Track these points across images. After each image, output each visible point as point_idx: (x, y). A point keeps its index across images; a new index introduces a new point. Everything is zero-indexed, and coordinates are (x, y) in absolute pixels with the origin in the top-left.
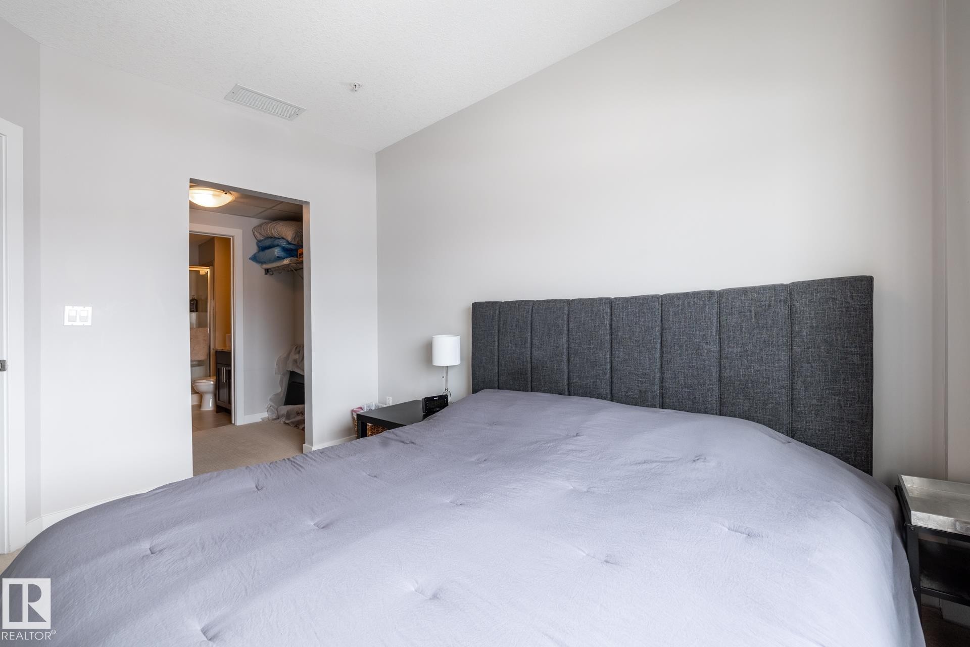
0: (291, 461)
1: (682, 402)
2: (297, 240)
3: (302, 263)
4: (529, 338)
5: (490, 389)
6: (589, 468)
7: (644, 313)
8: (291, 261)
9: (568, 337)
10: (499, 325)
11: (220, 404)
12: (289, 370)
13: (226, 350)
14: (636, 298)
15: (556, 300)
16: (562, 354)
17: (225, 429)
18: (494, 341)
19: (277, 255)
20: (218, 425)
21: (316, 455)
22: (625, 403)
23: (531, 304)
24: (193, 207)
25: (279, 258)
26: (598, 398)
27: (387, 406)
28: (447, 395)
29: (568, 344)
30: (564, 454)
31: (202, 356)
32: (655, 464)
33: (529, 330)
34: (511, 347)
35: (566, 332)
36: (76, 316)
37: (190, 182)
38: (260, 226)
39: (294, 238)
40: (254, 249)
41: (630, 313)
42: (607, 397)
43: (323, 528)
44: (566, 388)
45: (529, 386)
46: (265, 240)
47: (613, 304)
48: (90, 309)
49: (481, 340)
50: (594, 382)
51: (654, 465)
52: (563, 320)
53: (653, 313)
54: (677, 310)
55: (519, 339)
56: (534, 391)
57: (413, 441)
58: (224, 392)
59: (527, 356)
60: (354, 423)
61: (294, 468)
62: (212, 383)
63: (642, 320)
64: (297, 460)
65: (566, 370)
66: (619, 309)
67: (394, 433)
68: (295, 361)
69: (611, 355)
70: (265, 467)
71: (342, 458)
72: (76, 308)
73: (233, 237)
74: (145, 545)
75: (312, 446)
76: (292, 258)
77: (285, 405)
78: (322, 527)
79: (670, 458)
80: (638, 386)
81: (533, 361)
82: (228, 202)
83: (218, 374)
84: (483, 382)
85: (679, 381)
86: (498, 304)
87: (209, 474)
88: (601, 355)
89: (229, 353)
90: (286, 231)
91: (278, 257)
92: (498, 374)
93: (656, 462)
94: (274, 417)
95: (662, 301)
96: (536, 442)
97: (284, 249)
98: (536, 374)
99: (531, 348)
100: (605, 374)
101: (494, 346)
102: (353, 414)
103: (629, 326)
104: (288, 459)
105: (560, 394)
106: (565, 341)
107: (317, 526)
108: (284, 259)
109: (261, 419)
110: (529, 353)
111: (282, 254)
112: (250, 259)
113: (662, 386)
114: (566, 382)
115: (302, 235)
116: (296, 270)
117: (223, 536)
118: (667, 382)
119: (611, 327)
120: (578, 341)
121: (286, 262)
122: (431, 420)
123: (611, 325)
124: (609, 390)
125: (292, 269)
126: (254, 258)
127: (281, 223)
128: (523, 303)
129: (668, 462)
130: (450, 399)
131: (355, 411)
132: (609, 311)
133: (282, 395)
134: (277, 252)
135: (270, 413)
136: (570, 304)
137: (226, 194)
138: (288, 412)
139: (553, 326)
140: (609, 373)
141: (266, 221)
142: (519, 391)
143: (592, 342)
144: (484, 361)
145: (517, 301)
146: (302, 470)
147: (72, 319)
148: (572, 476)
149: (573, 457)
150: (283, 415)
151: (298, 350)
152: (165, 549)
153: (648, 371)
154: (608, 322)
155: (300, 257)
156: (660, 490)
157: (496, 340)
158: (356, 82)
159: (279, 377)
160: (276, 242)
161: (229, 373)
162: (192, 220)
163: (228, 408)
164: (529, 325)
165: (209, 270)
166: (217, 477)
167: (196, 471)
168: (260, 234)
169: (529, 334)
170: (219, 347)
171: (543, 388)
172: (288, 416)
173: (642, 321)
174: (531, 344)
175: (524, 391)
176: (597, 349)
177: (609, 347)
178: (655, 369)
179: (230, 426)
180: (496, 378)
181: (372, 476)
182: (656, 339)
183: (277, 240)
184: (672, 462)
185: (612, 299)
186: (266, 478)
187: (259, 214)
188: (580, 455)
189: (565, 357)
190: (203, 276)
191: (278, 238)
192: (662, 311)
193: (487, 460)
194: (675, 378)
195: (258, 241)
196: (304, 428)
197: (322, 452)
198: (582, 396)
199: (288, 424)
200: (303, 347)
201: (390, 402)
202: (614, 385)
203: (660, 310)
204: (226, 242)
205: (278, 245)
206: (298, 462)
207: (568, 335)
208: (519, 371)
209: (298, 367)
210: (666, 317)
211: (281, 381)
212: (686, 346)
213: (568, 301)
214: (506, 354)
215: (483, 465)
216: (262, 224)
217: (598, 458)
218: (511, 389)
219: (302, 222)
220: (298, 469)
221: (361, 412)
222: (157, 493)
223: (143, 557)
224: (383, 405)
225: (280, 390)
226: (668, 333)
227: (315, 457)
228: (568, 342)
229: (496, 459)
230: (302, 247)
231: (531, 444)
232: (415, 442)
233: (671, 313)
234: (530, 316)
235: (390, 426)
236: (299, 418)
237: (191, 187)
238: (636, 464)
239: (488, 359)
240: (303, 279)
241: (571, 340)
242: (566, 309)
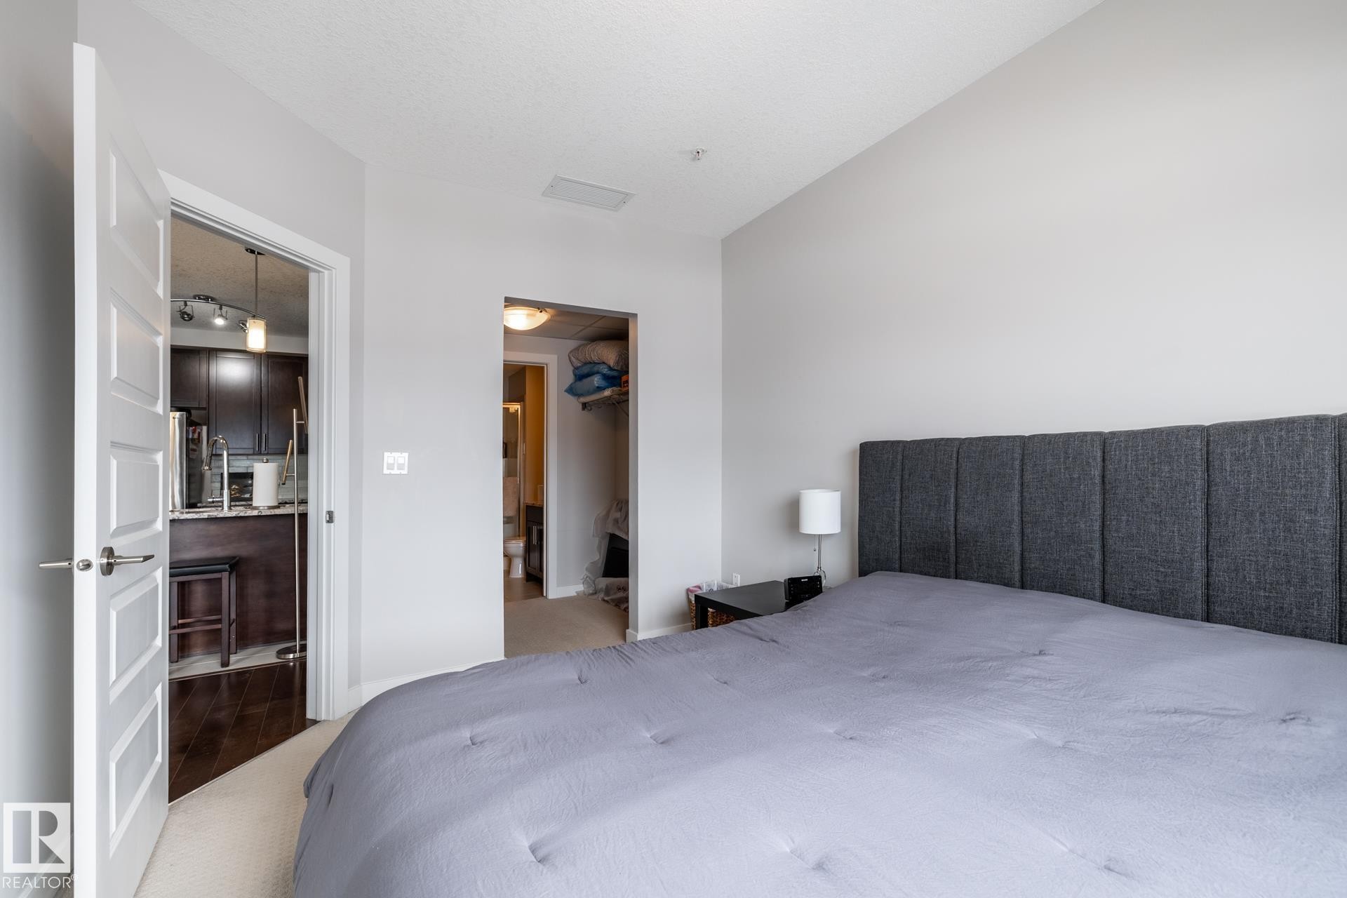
0: (618, 650)
1: (1252, 614)
2: (621, 363)
3: (627, 393)
4: (952, 495)
5: (887, 570)
6: (1066, 709)
7: (1170, 456)
8: (613, 392)
9: (1022, 496)
10: (902, 476)
11: (531, 571)
12: (609, 532)
13: (538, 504)
14: (1153, 431)
15: (1000, 437)
16: (1011, 522)
17: (536, 602)
18: (894, 500)
19: (597, 385)
20: (528, 596)
21: (647, 645)
22: (1131, 608)
23: (957, 442)
24: (507, 331)
25: (600, 389)
26: (1077, 596)
27: (734, 586)
28: (820, 577)
29: (1022, 507)
30: (1017, 681)
31: (511, 513)
32: (1198, 716)
33: (953, 483)
34: (922, 509)
35: (1017, 487)
36: (394, 464)
37: (505, 302)
38: (577, 349)
39: (617, 363)
40: (570, 379)
41: (1141, 457)
42: (1094, 595)
43: (662, 743)
44: (1017, 576)
45: (952, 569)
46: (582, 366)
47: (1106, 442)
48: (406, 455)
49: (874, 498)
50: (1069, 569)
51: (1196, 718)
52: (1012, 468)
53: (1190, 457)
54: (1241, 451)
55: (936, 497)
56: (961, 579)
57: (775, 638)
58: (535, 556)
59: (949, 523)
60: (690, 608)
61: (623, 660)
62: (522, 545)
63: (1167, 468)
64: (625, 649)
65: (1017, 548)
66: (1121, 450)
67: (747, 625)
68: (616, 521)
69: (1103, 525)
70: (587, 654)
71: (680, 652)
72: (394, 454)
73: (547, 365)
74: (466, 733)
75: (637, 632)
76: (615, 388)
77: (603, 577)
78: (660, 741)
79: (1229, 710)
80: (1158, 581)
81: (958, 531)
82: (543, 322)
83: (529, 534)
84: (876, 560)
85: (1245, 577)
86: (901, 445)
87: (526, 657)
88: (1083, 526)
89: (541, 509)
90: (607, 354)
91: (598, 387)
92: (901, 549)
93: (1199, 713)
94: (591, 592)
95: (1208, 435)
96: (969, 658)
97: (606, 377)
98: (963, 552)
99: (956, 511)
100: (1091, 557)
101: (894, 508)
102: (688, 595)
103: (1140, 479)
104: (614, 647)
105: (1006, 585)
106: (1016, 502)
107: (655, 740)
108: (604, 389)
109: (576, 592)
110: (953, 519)
111: (603, 383)
112: (565, 391)
113: (1208, 584)
114: (1017, 567)
115: (628, 358)
116: (618, 403)
117: (546, 736)
118: (1219, 576)
119: (1103, 481)
120: (1039, 502)
121: (607, 393)
122: (799, 611)
123: (1103, 477)
124: (1097, 584)
125: (615, 402)
126: (571, 391)
127: (602, 344)
128: (943, 443)
129: (1227, 717)
130: (824, 582)
131: (692, 591)
132: (1099, 454)
133: (600, 565)
134: (597, 380)
135: (586, 586)
136: (1025, 445)
137: (541, 312)
138: (607, 586)
139: (994, 478)
140: (1098, 556)
141: (584, 342)
142: (934, 576)
143: (1065, 503)
144: (878, 529)
145: (932, 440)
146: (631, 663)
147: (391, 467)
148: (1035, 718)
149: (1035, 688)
150: (601, 590)
151: (620, 506)
152: (486, 740)
153: (1177, 557)
154: (1096, 473)
155: (624, 386)
156: (1211, 763)
157: (898, 498)
158: (699, 148)
159: (597, 540)
160: (596, 369)
161: (541, 533)
162: (507, 347)
163: (539, 576)
164: (953, 477)
165: (519, 407)
166: (535, 661)
167: (509, 652)
168: (577, 359)
169: (953, 490)
170: (530, 501)
171: (976, 575)
172: (608, 591)
173: (1166, 470)
174: (957, 504)
175: (943, 577)
176: (1075, 516)
177: (1099, 512)
178: (1193, 553)
179: (540, 598)
180: (897, 556)
181: (721, 682)
182: (1195, 501)
183: (598, 366)
184: (1234, 717)
185: (1105, 434)
186: (590, 669)
187: (576, 334)
188: (1048, 686)
189: (1016, 528)
190: (513, 414)
191: (599, 363)
192: (1208, 453)
193: (887, 677)
194: (1235, 570)
195: (575, 368)
196: (628, 608)
197: (654, 642)
198: (1046, 591)
199: (607, 602)
200: (628, 502)
201: (738, 581)
202: (1107, 576)
203: (1204, 451)
204: (539, 371)
205: (598, 373)
206: (626, 653)
207: (1022, 492)
208: (936, 545)
209: (619, 528)
210: (1217, 463)
211: (599, 547)
212: (1262, 514)
213: (1022, 438)
214: (913, 519)
215: (882, 685)
216: (580, 346)
217: (1082, 693)
218: (921, 573)
219: (628, 341)
220: (627, 662)
221: (699, 592)
222: (475, 673)
223: (464, 747)
224: (728, 585)
225: (598, 557)
226: (1220, 492)
227: (646, 647)
228: (1022, 503)
229: (901, 678)
230: (627, 372)
231: (960, 659)
232: (777, 640)
233: (1228, 457)
234: (954, 462)
235: (740, 614)
236: (620, 595)
237: (506, 306)
238: (1158, 712)
239: (884, 526)
240: (628, 416)
241: (1027, 501)
242: (1018, 451)
